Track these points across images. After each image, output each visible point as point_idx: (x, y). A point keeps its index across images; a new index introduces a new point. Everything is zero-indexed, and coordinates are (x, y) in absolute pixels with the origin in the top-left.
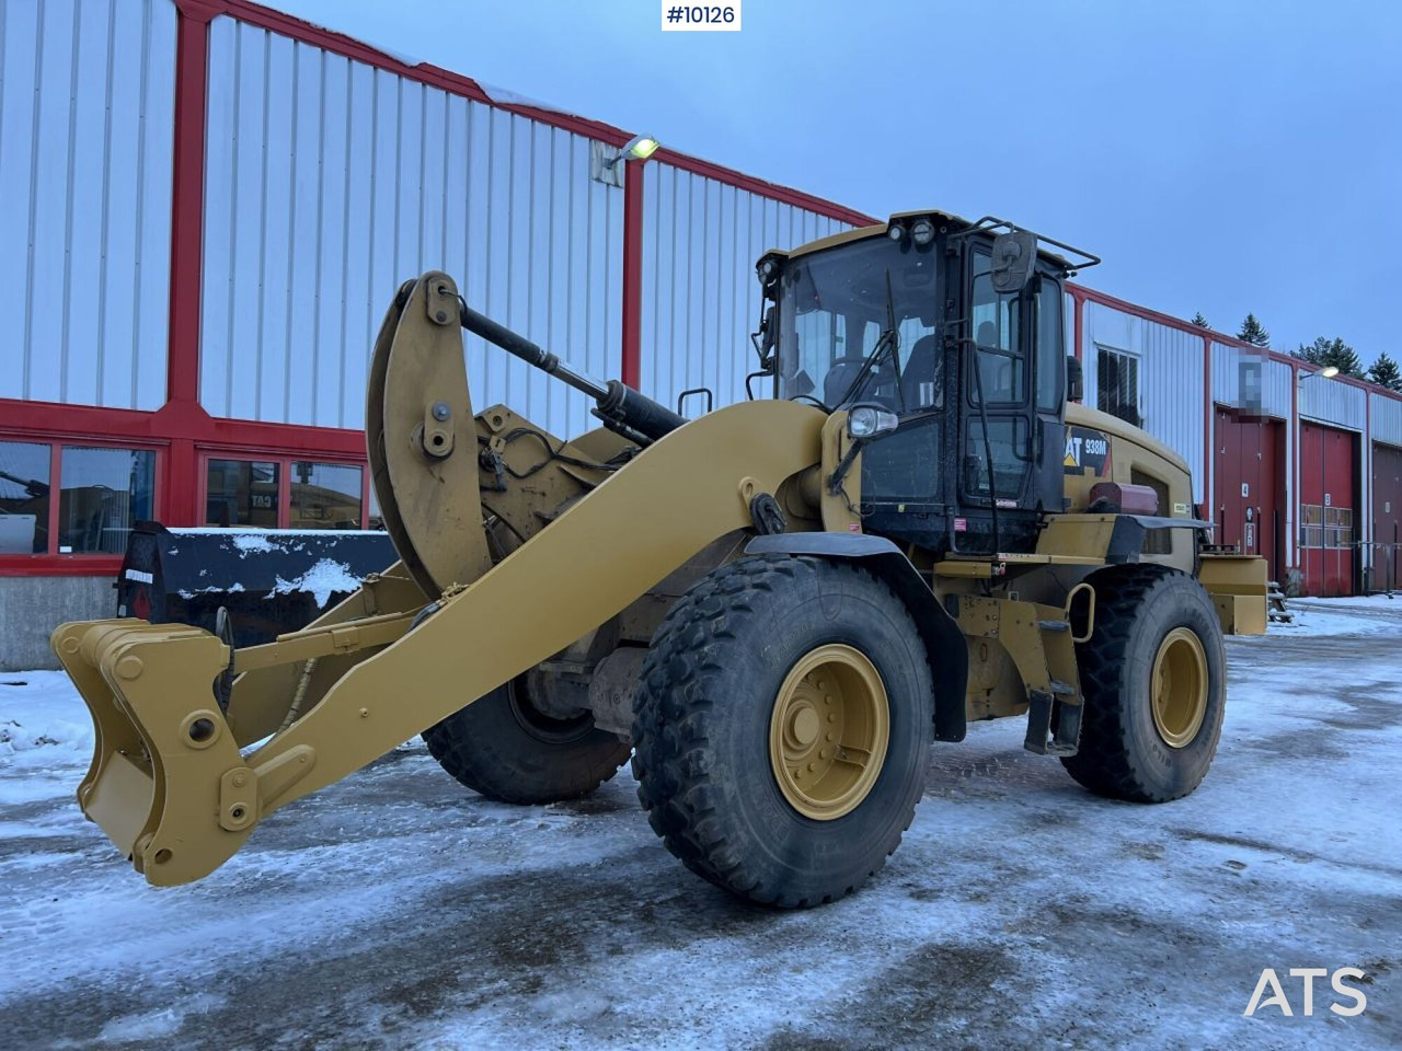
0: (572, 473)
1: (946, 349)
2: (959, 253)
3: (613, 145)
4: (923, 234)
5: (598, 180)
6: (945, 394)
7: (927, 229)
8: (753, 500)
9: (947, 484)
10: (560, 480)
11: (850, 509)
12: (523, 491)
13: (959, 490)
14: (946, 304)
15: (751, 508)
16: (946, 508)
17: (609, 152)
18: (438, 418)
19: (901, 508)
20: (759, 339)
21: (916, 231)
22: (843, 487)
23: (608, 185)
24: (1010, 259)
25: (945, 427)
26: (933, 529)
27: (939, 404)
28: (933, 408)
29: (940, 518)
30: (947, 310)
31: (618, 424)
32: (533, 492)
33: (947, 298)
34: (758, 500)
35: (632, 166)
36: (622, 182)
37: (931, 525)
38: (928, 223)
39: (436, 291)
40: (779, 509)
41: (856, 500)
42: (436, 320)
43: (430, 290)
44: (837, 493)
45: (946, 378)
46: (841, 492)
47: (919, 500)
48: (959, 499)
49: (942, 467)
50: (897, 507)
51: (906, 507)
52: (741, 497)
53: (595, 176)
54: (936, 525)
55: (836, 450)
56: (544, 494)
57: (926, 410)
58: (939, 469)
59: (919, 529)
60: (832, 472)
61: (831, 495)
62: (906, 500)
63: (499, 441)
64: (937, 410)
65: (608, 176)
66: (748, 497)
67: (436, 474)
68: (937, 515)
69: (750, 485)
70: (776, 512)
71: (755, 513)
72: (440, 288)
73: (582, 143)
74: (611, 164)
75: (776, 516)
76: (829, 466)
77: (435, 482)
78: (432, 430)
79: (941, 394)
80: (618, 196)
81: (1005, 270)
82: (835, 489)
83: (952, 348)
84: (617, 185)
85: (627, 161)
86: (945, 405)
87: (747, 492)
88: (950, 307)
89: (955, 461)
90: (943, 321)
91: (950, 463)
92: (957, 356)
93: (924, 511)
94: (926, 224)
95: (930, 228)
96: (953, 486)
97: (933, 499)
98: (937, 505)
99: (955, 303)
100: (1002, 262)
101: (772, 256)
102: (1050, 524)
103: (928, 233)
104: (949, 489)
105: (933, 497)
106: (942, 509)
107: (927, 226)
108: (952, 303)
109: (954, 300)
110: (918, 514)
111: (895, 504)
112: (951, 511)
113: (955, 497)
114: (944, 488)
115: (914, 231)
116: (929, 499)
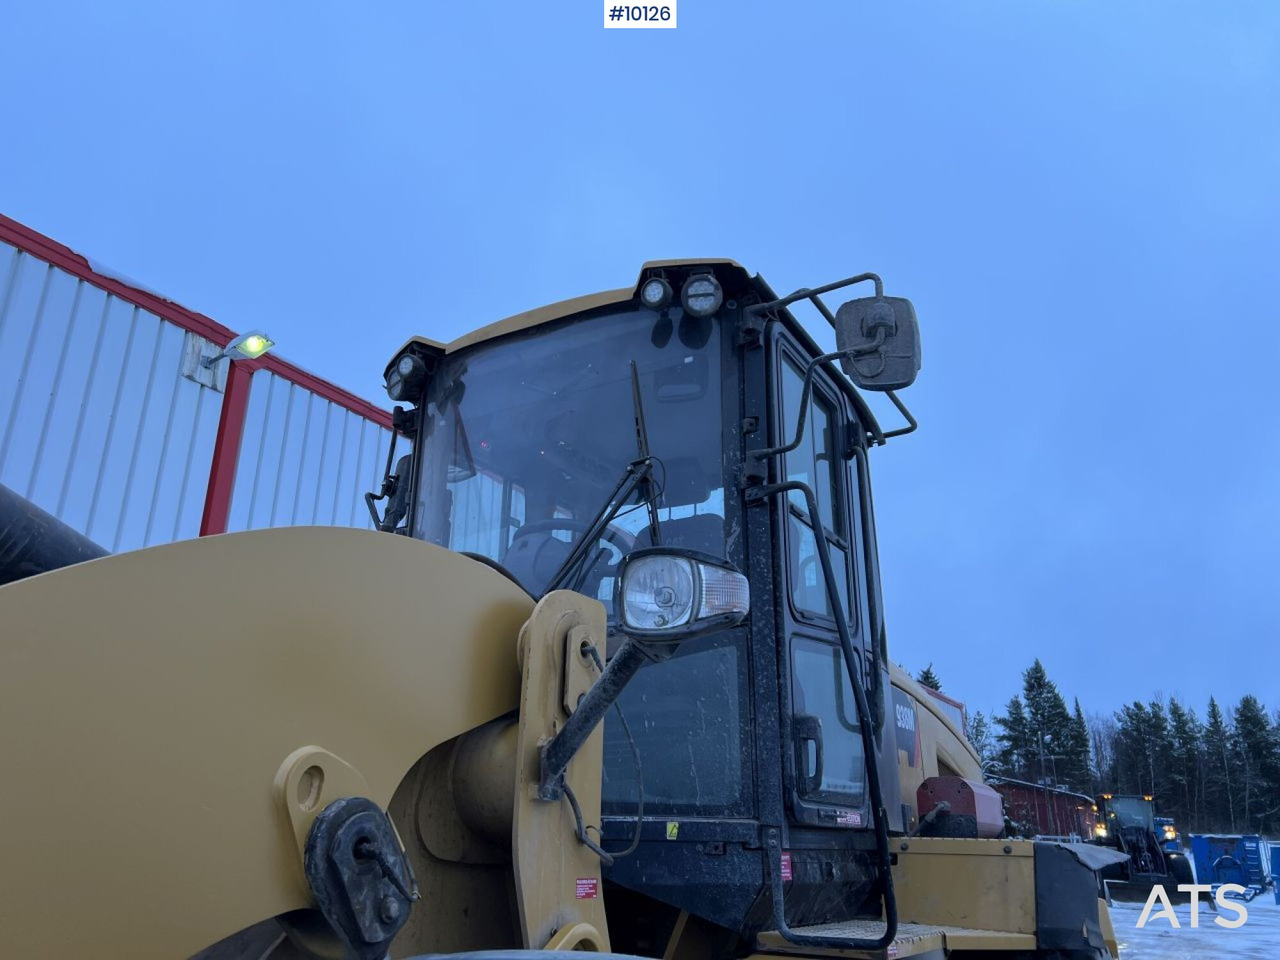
1: (745, 505)
2: (762, 342)
3: (217, 343)
4: (703, 298)
5: (190, 378)
7: (711, 289)
8: (319, 821)
9: (761, 776)
11: (580, 840)
13: (786, 791)
14: (741, 428)
15: (310, 848)
16: (762, 829)
17: (211, 350)
19: (672, 830)
20: (381, 506)
21: (691, 291)
22: (568, 782)
23: (203, 385)
24: (882, 330)
25: (750, 653)
26: (737, 881)
29: (749, 854)
30: (744, 435)
33: (744, 416)
34: (337, 822)
35: (238, 372)
36: (222, 385)
37: (734, 871)
38: (713, 279)
40: (397, 849)
41: (592, 816)
44: (555, 796)
46: (563, 792)
47: (706, 811)
48: (789, 809)
49: (750, 739)
50: (664, 826)
51: (682, 827)
52: (281, 810)
53: (186, 372)
54: (740, 871)
55: (554, 684)
58: (743, 742)
59: (707, 879)
60: (544, 740)
61: (539, 802)
62: (683, 811)
65: (204, 376)
66: (303, 811)
68: (745, 845)
69: (315, 772)
70: (391, 859)
71: (322, 865)
73: (174, 334)
74: (210, 363)
75: (387, 872)
76: (537, 724)
80: (214, 403)
81: (874, 351)
82: (550, 786)
83: (758, 502)
84: (214, 388)
85: (232, 362)
87: (302, 796)
88: (749, 432)
89: (777, 725)
90: (738, 453)
91: (764, 730)
92: (767, 518)
93: (718, 838)
94: (709, 280)
95: (716, 288)
96: (775, 781)
97: (734, 809)
98: (743, 822)
99: (757, 425)
100: (864, 339)
101: (416, 347)
102: (899, 857)
103: (712, 298)
104: (765, 788)
105: (736, 805)
106: (754, 834)
107: (712, 283)
108: (751, 424)
109: (757, 419)
110: (705, 843)
111: (660, 819)
112: (774, 837)
113: (780, 807)
114: (756, 785)
115: (687, 292)
116: (727, 808)
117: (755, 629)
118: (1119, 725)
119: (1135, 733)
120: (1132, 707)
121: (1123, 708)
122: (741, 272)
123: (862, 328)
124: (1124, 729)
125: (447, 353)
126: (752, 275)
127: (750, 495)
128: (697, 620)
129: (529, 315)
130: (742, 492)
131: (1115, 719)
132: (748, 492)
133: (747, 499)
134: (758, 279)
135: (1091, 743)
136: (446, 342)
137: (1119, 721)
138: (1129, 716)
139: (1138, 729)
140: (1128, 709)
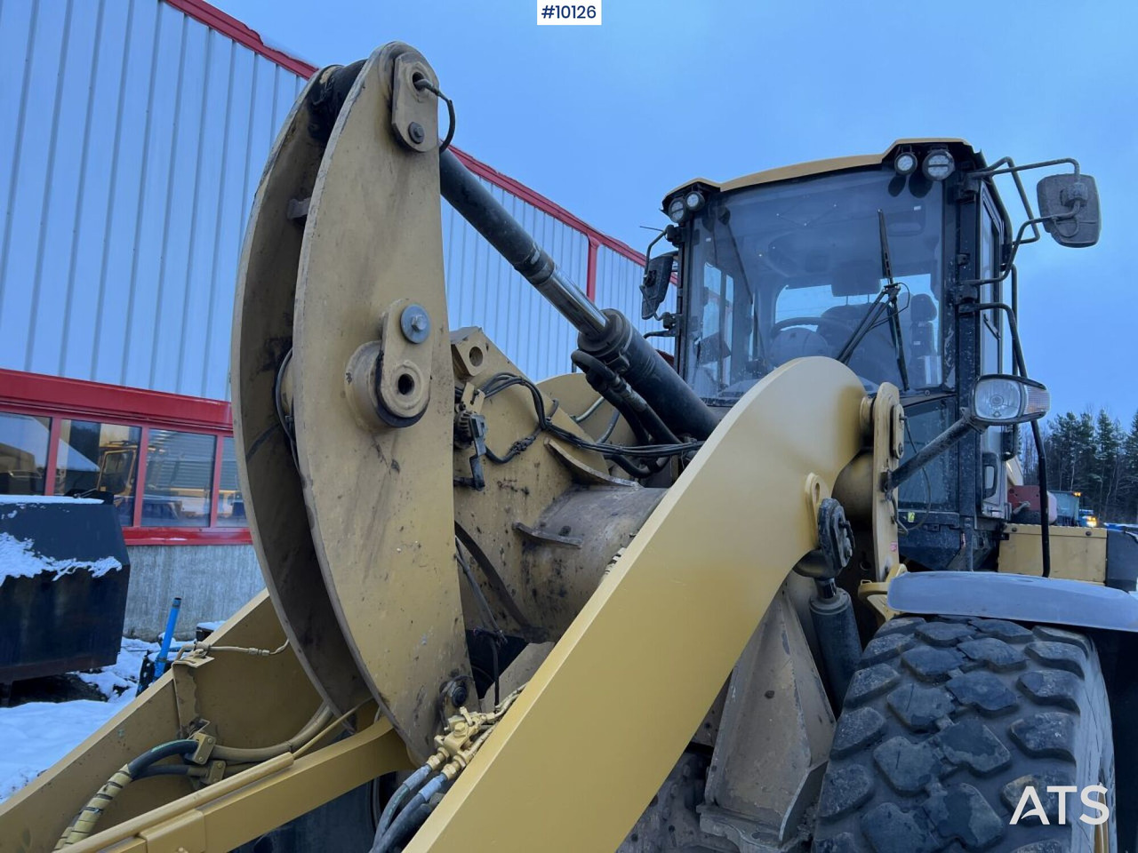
0: (568, 456)
1: (958, 316)
2: (975, 200)
4: (939, 167)
6: (957, 371)
7: (946, 161)
8: (823, 510)
9: (963, 488)
10: (547, 468)
11: (893, 520)
12: (501, 486)
13: (979, 497)
14: (956, 260)
15: (822, 523)
16: (962, 518)
18: (409, 336)
19: (911, 516)
21: (931, 162)
24: (1078, 204)
26: (946, 546)
27: (951, 384)
28: (942, 388)
29: (953, 531)
30: (958, 266)
31: (618, 379)
32: (512, 488)
33: (958, 252)
34: (832, 511)
37: (944, 541)
38: (949, 155)
39: (409, 80)
42: (406, 137)
43: (399, 76)
44: (888, 498)
45: (957, 352)
47: (929, 506)
49: (955, 465)
51: (916, 515)
52: (810, 505)
54: (948, 541)
55: (888, 437)
56: (526, 493)
57: (933, 390)
58: (950, 467)
59: (930, 545)
60: (883, 469)
61: (884, 501)
62: (916, 506)
63: (475, 394)
64: (948, 391)
66: (817, 505)
67: (386, 452)
68: (951, 527)
69: (818, 486)
71: (827, 531)
72: (416, 77)
75: (848, 536)
76: (881, 460)
77: (385, 469)
78: (396, 360)
79: (953, 372)
81: (1072, 218)
82: (888, 493)
83: (968, 315)
86: (957, 386)
87: (816, 498)
88: (962, 264)
89: (974, 458)
90: (954, 279)
91: (965, 460)
92: (973, 325)
93: (936, 522)
94: (946, 155)
95: (950, 160)
96: (971, 491)
97: (945, 506)
98: (950, 514)
99: (969, 259)
100: (1063, 207)
101: (699, 186)
102: (1011, 536)
103: (946, 168)
104: (964, 494)
105: (945, 504)
106: (957, 520)
107: (947, 157)
108: (964, 259)
109: (968, 255)
110: (929, 525)
111: (905, 511)
112: (969, 522)
113: (974, 506)
114: (958, 493)
115: (927, 162)
116: (941, 505)
117: (961, 398)
118: (1051, 432)
119: (1064, 439)
120: (1065, 417)
121: (1057, 417)
122: (969, 148)
123: (1061, 198)
124: (1054, 435)
125: (722, 191)
126: (975, 151)
127: (963, 310)
128: (1023, 416)
129: (794, 168)
130: (956, 307)
131: (1047, 426)
132: (961, 308)
133: (960, 312)
134: (979, 155)
135: (1023, 446)
136: (721, 183)
137: (1051, 428)
138: (1061, 424)
139: (1066, 436)
140: (1061, 418)
